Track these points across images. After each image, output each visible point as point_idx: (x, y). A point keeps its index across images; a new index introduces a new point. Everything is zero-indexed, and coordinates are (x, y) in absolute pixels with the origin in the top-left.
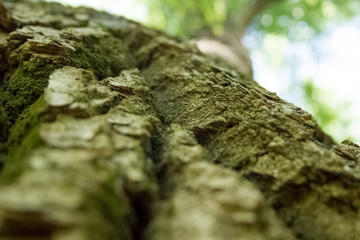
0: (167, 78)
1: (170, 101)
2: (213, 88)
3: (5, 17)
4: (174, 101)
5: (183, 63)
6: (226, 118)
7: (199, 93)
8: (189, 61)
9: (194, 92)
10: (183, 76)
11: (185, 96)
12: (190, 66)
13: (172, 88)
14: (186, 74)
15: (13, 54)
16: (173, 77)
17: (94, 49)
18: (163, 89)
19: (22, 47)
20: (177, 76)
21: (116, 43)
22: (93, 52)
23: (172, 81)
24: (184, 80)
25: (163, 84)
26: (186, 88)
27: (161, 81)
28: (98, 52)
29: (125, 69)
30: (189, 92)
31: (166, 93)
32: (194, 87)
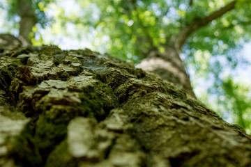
0: (142, 113)
1: (147, 132)
2: (177, 123)
3: (29, 75)
4: (149, 132)
5: (152, 100)
6: (190, 148)
7: (168, 126)
8: (156, 99)
9: (163, 126)
10: (153, 112)
11: (157, 128)
12: (157, 103)
13: (147, 121)
14: (156, 110)
15: (37, 105)
16: (147, 113)
17: (91, 96)
18: (140, 121)
19: (43, 99)
20: (149, 112)
21: (104, 87)
22: (91, 99)
23: (146, 115)
24: (155, 116)
25: (139, 118)
26: (158, 121)
27: (138, 116)
28: (95, 98)
29: (113, 108)
30: (160, 126)
31: (143, 124)
32: (163, 122)
